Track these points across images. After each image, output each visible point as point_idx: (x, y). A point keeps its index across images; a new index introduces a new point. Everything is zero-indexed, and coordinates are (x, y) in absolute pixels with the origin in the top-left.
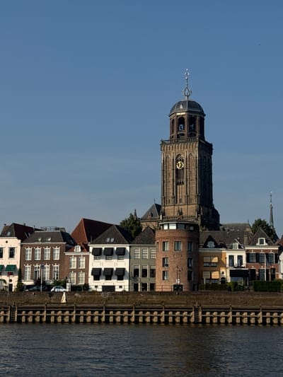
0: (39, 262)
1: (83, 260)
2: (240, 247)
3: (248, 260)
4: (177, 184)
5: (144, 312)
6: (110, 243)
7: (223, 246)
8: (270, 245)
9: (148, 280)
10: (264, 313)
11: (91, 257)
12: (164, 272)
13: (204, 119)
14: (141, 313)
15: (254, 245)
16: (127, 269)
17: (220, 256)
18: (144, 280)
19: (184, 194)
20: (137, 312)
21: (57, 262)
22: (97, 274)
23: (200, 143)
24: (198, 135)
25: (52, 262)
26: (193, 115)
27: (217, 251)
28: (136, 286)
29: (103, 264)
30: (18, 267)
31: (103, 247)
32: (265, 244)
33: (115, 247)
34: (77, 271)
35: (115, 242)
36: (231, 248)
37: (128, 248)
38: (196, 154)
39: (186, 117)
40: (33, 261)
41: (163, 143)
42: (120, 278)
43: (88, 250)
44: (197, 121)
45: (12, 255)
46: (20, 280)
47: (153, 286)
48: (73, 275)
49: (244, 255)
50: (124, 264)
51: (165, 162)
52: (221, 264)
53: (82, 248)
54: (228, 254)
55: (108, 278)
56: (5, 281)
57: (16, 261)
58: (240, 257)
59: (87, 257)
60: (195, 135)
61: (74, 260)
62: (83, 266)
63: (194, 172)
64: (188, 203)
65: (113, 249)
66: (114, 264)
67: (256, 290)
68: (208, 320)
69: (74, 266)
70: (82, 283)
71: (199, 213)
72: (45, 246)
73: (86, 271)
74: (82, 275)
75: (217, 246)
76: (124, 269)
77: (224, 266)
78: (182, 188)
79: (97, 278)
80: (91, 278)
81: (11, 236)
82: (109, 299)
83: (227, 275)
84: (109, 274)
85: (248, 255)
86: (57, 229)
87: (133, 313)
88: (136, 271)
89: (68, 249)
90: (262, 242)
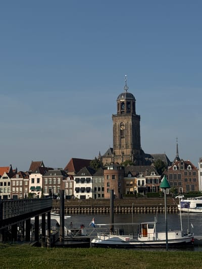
0: (51, 185)
1: (71, 184)
2: (143, 176)
3: (147, 183)
4: (121, 138)
5: (96, 208)
6: (83, 176)
7: (136, 176)
8: (157, 175)
9: (101, 192)
10: (146, 208)
11: (75, 182)
12: (108, 189)
13: (135, 102)
14: (95, 209)
15: (150, 175)
16: (91, 188)
17: (134, 181)
18: (99, 193)
19: (125, 143)
20: (93, 208)
21: (59, 185)
22: (78, 190)
23: (132, 116)
24: (132, 111)
25: (57, 184)
26: (129, 101)
27: (132, 178)
28: (95, 195)
29: (80, 185)
30: (41, 187)
31: (80, 177)
32: (155, 175)
33: (86, 177)
34: (68, 189)
35: (85, 175)
36: (139, 177)
37: (91, 178)
38: (130, 122)
39: (125, 102)
40: (48, 185)
41: (114, 116)
42: (88, 192)
43: (73, 179)
44: (131, 104)
45: (38, 182)
46: (42, 193)
47: (103, 195)
48: (67, 191)
49: (145, 180)
50: (90, 185)
51: (115, 126)
52: (134, 184)
53: (70, 178)
54: (137, 180)
55: (83, 192)
56: (35, 194)
57: (40, 185)
58: (143, 181)
59: (73, 182)
60: (130, 112)
61: (67, 184)
62: (71, 187)
63: (130, 132)
64: (127, 148)
65: (84, 178)
66: (85, 185)
67: (148, 197)
68: (123, 211)
69: (67, 187)
70: (71, 194)
71: (132, 153)
72: (54, 177)
73: (72, 189)
74: (71, 191)
75: (132, 176)
76: (90, 188)
77: (136, 185)
78: (124, 140)
79: (77, 192)
80: (75, 192)
81: (38, 173)
82: (81, 203)
83: (137, 189)
84: (83, 190)
85: (147, 180)
86: (59, 169)
87: (91, 209)
88: (95, 188)
89: (64, 179)
90: (153, 174)
